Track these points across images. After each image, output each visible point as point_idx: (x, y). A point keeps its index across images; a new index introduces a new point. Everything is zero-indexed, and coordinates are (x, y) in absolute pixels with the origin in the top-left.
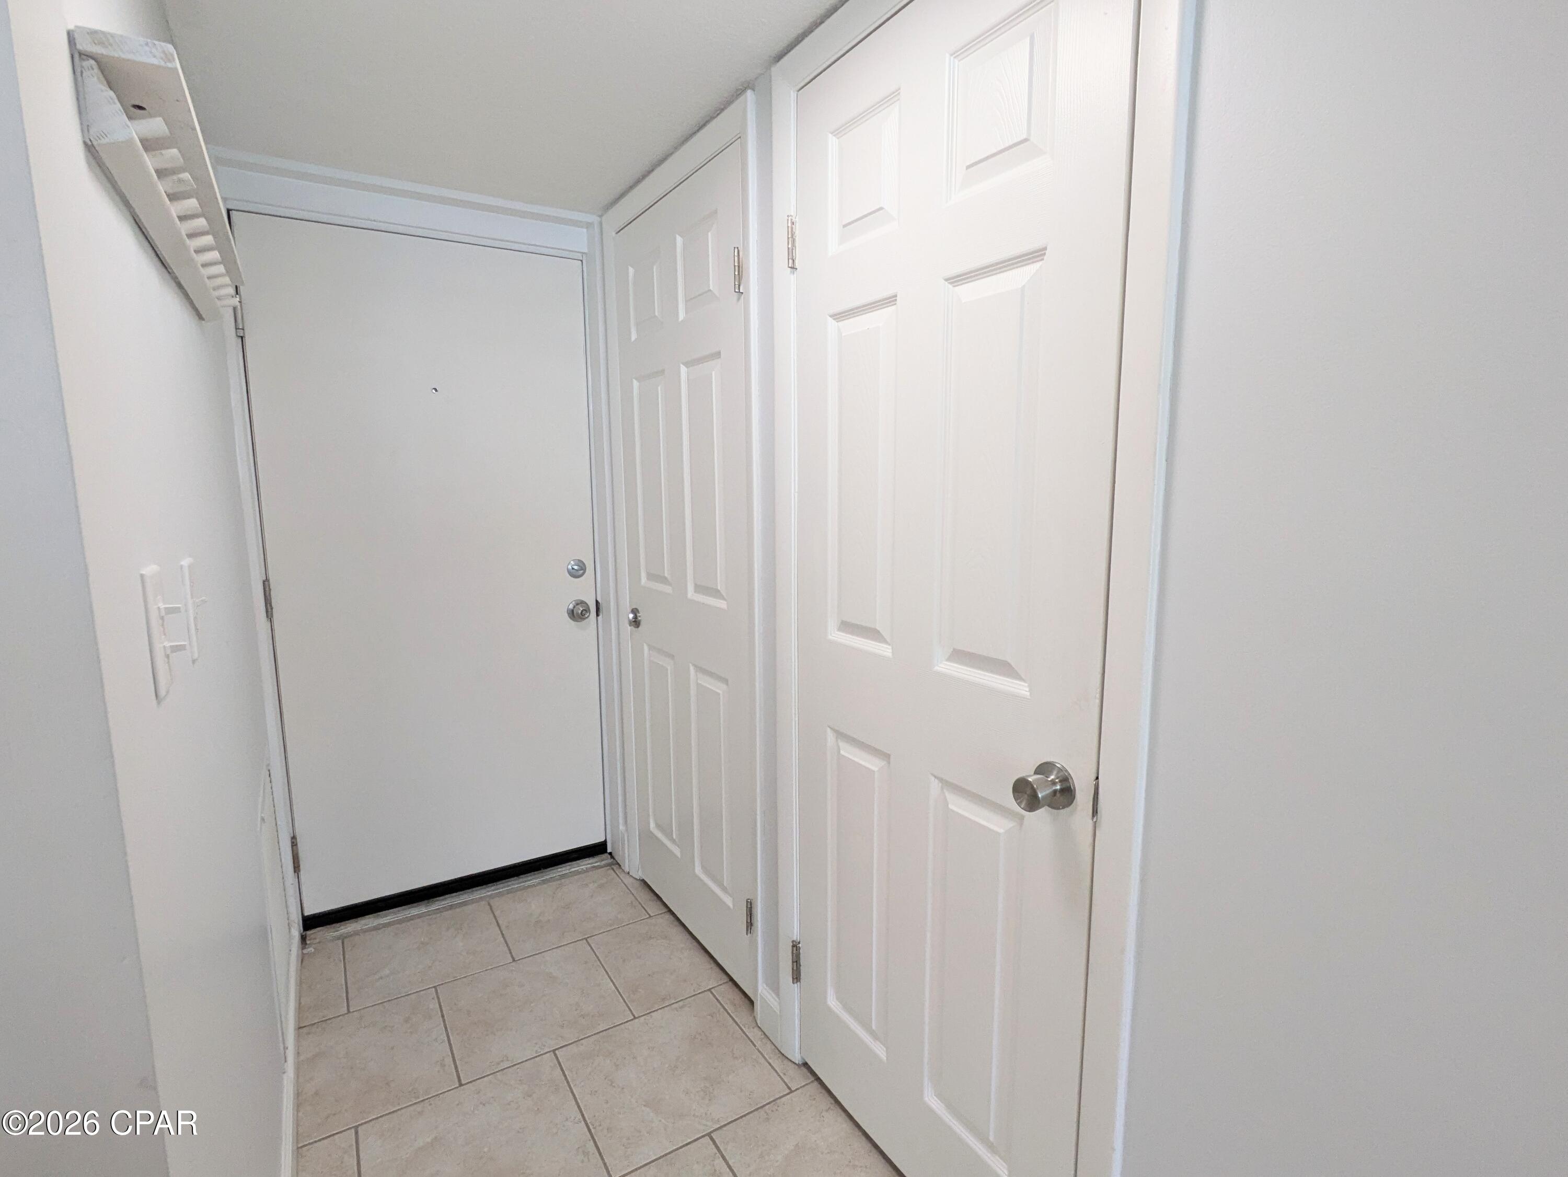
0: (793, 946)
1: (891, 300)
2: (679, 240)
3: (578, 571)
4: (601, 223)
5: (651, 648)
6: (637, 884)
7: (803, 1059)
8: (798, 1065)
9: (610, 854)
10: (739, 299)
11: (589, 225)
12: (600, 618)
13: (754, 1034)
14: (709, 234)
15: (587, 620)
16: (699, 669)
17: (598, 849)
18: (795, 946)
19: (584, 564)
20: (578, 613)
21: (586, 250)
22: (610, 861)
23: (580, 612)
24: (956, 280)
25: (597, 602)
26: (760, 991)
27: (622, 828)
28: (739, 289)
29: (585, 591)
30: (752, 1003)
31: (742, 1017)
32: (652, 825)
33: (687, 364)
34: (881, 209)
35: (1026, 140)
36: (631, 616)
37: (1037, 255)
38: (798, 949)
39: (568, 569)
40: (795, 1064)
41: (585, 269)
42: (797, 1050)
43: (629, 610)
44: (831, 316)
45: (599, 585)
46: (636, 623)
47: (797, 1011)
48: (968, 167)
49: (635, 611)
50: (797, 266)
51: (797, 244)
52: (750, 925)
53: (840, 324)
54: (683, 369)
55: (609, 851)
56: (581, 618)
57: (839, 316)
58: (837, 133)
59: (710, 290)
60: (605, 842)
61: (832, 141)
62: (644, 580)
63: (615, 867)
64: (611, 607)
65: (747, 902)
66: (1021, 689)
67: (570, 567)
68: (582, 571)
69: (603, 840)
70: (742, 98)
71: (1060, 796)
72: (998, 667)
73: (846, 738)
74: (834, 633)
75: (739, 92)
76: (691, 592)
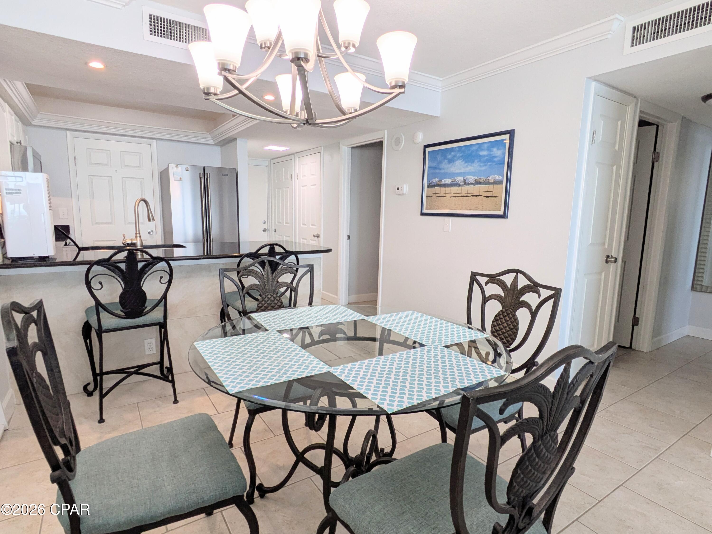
1: (306, 186)
2: (284, 169)
4: (271, 161)
5: (278, 235)
10: (292, 181)
12: (269, 231)
15: (266, 232)
16: (286, 236)
20: (264, 231)
21: (267, 165)
24: (312, 185)
25: (268, 228)
29: (266, 227)
33: (285, 188)
34: (305, 175)
35: (315, 174)
37: (316, 185)
39: (263, 223)
41: (267, 168)
45: (268, 225)
46: (275, 231)
48: (311, 175)
49: (275, 229)
50: (298, 178)
51: (298, 176)
57: (302, 186)
58: (302, 165)
59: (289, 179)
62: (277, 223)
64: (270, 229)
66: (315, 227)
68: (265, 223)
71: (318, 237)
72: (315, 225)
73: (303, 239)
74: (302, 226)
75: (291, 154)
76: (285, 224)
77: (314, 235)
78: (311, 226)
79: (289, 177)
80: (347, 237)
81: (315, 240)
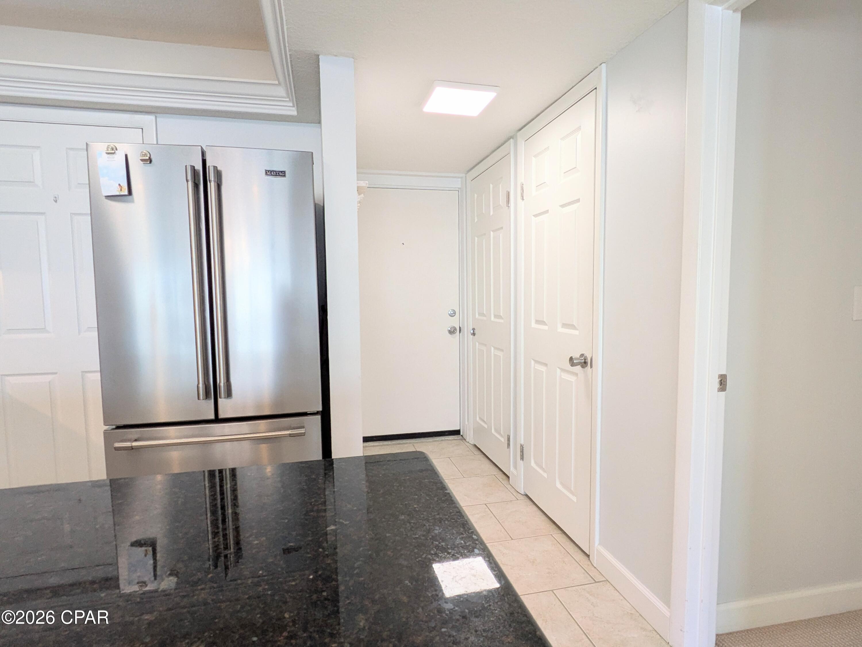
0: (521, 446)
1: (547, 212)
2: (491, 186)
3: (453, 314)
4: (466, 176)
5: (479, 343)
6: (472, 446)
7: (525, 492)
8: (523, 495)
9: (462, 436)
10: (508, 208)
11: (461, 178)
12: (461, 334)
13: (509, 487)
14: (500, 185)
15: (456, 334)
16: (496, 348)
17: (457, 432)
18: (522, 447)
19: (455, 312)
20: (452, 332)
21: (460, 187)
22: (461, 438)
23: (452, 330)
24: (563, 206)
25: (460, 328)
26: (511, 470)
27: (466, 423)
28: (508, 205)
29: (455, 322)
30: (508, 477)
31: (505, 482)
32: (478, 418)
33: (493, 231)
34: (545, 182)
35: (576, 167)
36: (472, 331)
37: (578, 201)
38: (523, 447)
39: (449, 314)
40: (521, 494)
41: (459, 194)
42: (522, 489)
43: (472, 329)
44: (533, 216)
45: (461, 320)
46: (474, 334)
47: (522, 473)
48: (564, 173)
49: (474, 329)
50: (524, 198)
51: (524, 191)
52: (509, 445)
53: (537, 218)
54: (492, 232)
55: (461, 434)
56: (454, 333)
57: (536, 216)
58: (535, 156)
59: (500, 205)
60: (460, 429)
61: (534, 159)
62: (477, 316)
63: (464, 441)
64: (465, 330)
65: (508, 435)
66: (576, 332)
67: (449, 313)
68: (454, 314)
69: (459, 429)
70: (509, 142)
71: (584, 364)
72: (572, 327)
73: (536, 362)
74: (534, 325)
75: (509, 139)
76: (492, 318)
77: (571, 359)
78: (560, 329)
79: (502, 201)
80: (716, 385)
81: (576, 375)
